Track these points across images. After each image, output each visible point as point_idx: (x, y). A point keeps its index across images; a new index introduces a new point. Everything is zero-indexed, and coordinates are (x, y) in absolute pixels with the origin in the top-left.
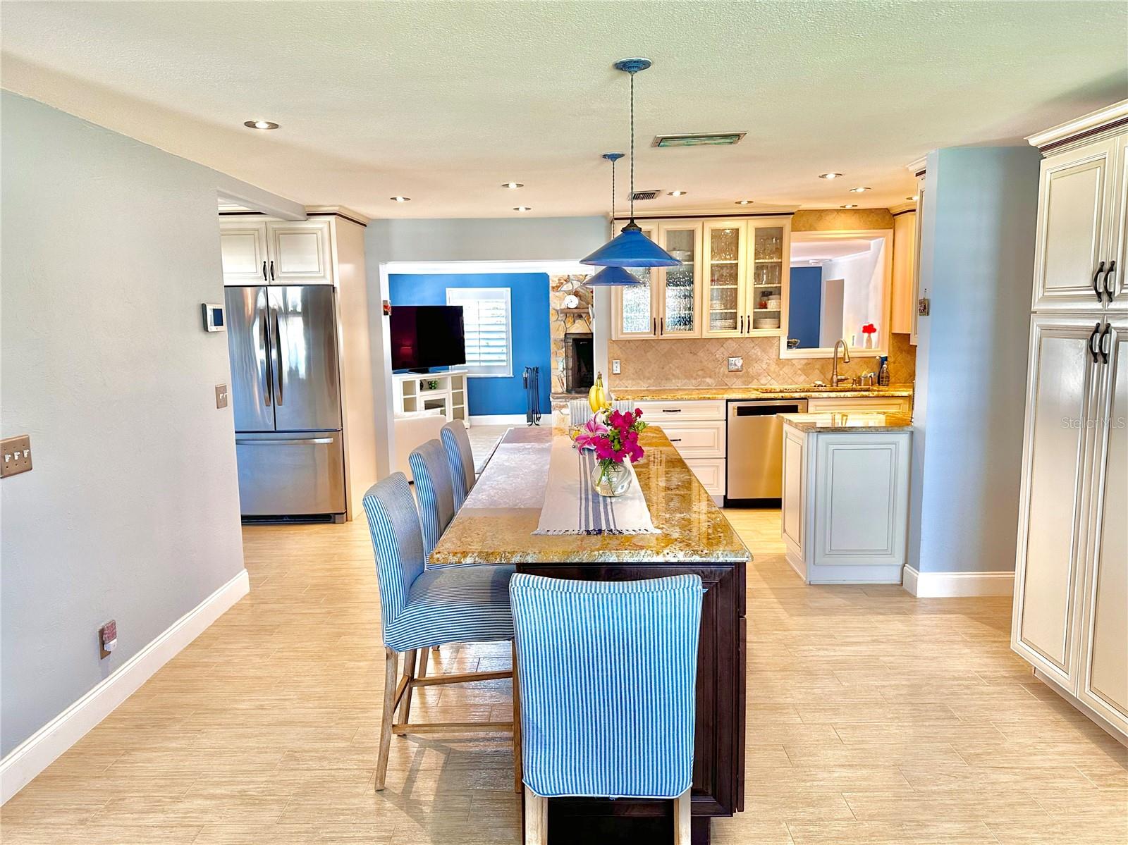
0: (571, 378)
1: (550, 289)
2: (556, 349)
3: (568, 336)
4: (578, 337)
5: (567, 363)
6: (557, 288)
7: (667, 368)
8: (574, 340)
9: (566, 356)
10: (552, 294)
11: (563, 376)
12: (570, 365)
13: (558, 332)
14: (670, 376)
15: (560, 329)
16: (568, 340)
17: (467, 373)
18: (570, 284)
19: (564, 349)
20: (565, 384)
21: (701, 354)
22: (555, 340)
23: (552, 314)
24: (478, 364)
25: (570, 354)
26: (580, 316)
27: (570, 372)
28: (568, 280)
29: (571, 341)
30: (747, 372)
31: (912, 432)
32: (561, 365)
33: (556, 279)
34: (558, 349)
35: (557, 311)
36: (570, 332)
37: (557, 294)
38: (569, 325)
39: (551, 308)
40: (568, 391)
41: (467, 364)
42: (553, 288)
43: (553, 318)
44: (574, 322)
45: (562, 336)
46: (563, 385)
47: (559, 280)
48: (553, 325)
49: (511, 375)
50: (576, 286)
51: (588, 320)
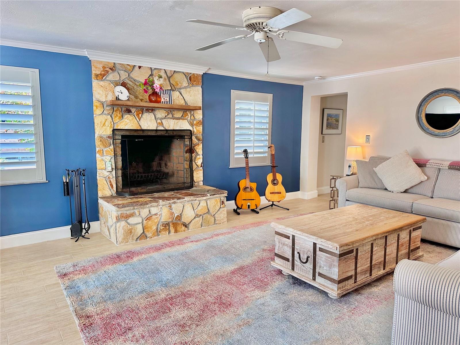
0: (120, 178)
1: (93, 76)
2: (102, 147)
3: (116, 132)
4: (128, 133)
5: (116, 163)
8: (123, 136)
9: (115, 155)
10: (95, 83)
11: (111, 177)
12: (120, 164)
13: (104, 127)
15: (107, 124)
16: (117, 137)
18: (116, 74)
19: (112, 147)
20: (115, 186)
22: (101, 137)
23: (96, 107)
25: (119, 152)
26: (129, 111)
27: (120, 172)
28: (114, 69)
29: (120, 138)
32: (109, 165)
33: (101, 66)
34: (106, 147)
35: (102, 104)
36: (119, 128)
37: (102, 83)
38: (117, 120)
39: (94, 99)
40: (119, 194)
42: (97, 76)
43: (97, 111)
44: (122, 116)
45: (109, 132)
46: (112, 187)
47: (104, 67)
48: (98, 120)
49: (45, 181)
50: (124, 76)
51: (138, 115)
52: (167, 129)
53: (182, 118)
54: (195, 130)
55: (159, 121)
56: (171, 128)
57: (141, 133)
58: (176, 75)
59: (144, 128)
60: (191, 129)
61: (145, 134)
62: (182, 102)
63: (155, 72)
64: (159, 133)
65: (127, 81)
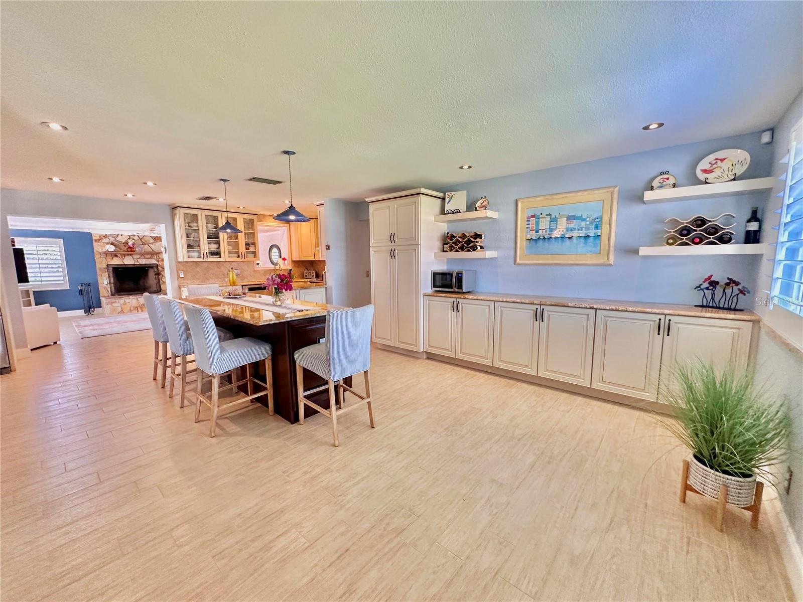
0: (113, 288)
1: (94, 241)
2: (101, 273)
3: (109, 266)
4: (116, 266)
5: (110, 280)
6: (98, 241)
7: (207, 275)
8: (113, 268)
9: (109, 277)
10: (95, 244)
11: (107, 287)
12: (112, 281)
13: (102, 264)
14: (209, 278)
15: (103, 262)
16: (109, 268)
17: (32, 288)
18: (107, 239)
19: (107, 273)
20: (110, 291)
21: (222, 268)
22: (100, 268)
23: (97, 254)
24: (40, 283)
25: (111, 275)
26: (116, 256)
27: (112, 285)
28: (106, 236)
29: (111, 268)
30: (242, 275)
31: (326, 288)
32: (106, 282)
33: (98, 236)
34: (103, 273)
35: (100, 253)
36: (110, 264)
37: (99, 244)
38: (109, 260)
39: (95, 251)
40: (112, 295)
41: (30, 283)
42: (96, 240)
43: (97, 257)
44: (112, 259)
45: (105, 266)
46: (108, 292)
47: (100, 236)
48: (97, 260)
49: (68, 288)
50: (112, 240)
51: (122, 258)
52: (141, 263)
53: (151, 258)
54: (160, 264)
55: (135, 260)
56: (144, 263)
57: (124, 266)
58: (145, 237)
59: (126, 263)
60: (157, 263)
61: (127, 266)
62: (151, 251)
63: (131, 237)
64: (135, 266)
65: (114, 242)
